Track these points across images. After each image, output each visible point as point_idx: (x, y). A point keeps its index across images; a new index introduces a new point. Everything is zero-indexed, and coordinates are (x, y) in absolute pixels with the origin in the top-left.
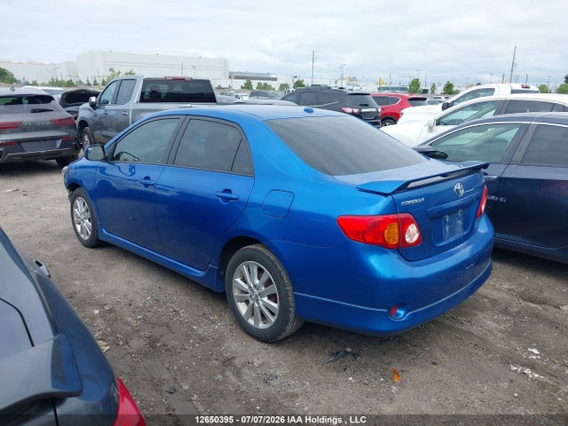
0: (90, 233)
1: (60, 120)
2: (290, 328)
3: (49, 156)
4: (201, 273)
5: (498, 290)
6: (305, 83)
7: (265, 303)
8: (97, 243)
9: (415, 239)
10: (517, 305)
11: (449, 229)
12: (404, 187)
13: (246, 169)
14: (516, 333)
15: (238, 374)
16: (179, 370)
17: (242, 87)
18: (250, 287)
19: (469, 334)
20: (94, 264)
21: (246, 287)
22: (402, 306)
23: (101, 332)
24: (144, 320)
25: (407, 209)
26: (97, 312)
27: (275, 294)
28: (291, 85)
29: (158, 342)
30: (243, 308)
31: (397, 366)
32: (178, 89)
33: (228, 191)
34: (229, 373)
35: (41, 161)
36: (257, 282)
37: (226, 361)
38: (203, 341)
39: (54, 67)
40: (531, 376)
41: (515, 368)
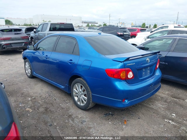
0: (30, 73)
1: (24, 37)
2: (91, 106)
3: (21, 48)
4: (63, 87)
5: (164, 94)
6: (107, 24)
7: (83, 97)
8: (32, 77)
9: (131, 77)
10: (170, 99)
11: (145, 73)
12: (128, 59)
13: (77, 53)
14: (168, 109)
15: (73, 120)
16: (54, 119)
17: (86, 26)
18: (78, 92)
19: (152, 109)
20: (31, 84)
21: (77, 92)
22: (127, 99)
23: (30, 106)
24: (45, 102)
25: (129, 67)
26: (30, 99)
27: (86, 94)
28: (102, 25)
29: (48, 109)
30: (76, 99)
31: (126, 119)
32: (62, 27)
33: (71, 60)
34: (70, 120)
35: (18, 50)
36: (80, 90)
37: (69, 116)
38: (63, 109)
39: (26, 20)
40: (171, 123)
41: (166, 120)
